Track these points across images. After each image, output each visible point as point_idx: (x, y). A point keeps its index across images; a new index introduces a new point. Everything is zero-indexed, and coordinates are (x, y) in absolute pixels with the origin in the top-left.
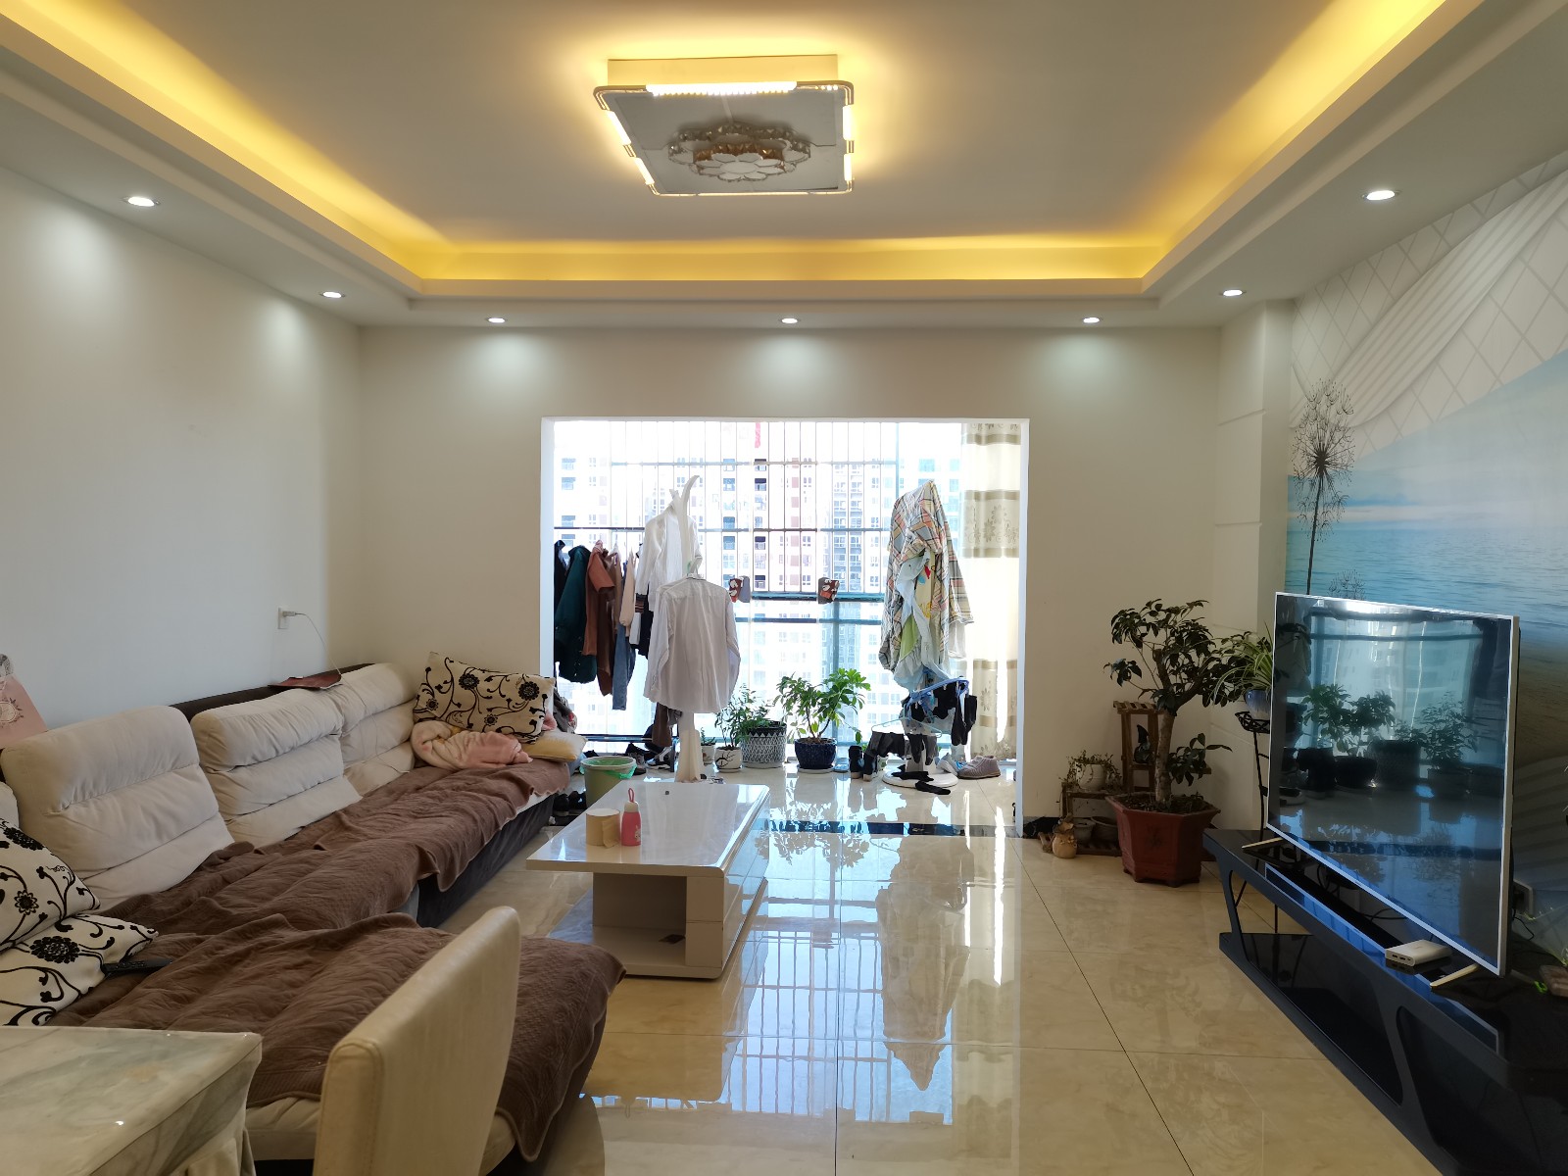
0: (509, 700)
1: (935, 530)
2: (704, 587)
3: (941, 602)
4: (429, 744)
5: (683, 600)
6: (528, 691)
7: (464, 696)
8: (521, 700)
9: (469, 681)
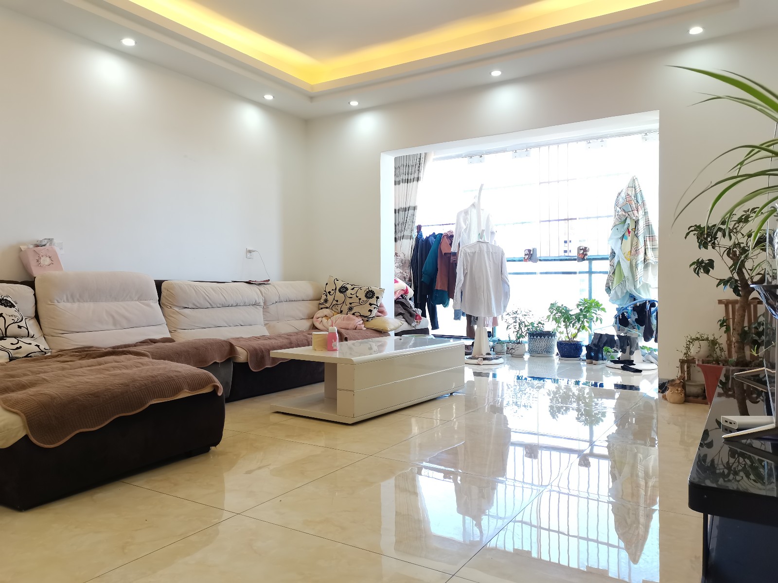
0: (360, 299)
2: (488, 247)
3: (637, 251)
4: (320, 319)
5: (474, 253)
6: (370, 295)
7: (340, 296)
8: (365, 299)
9: (343, 290)
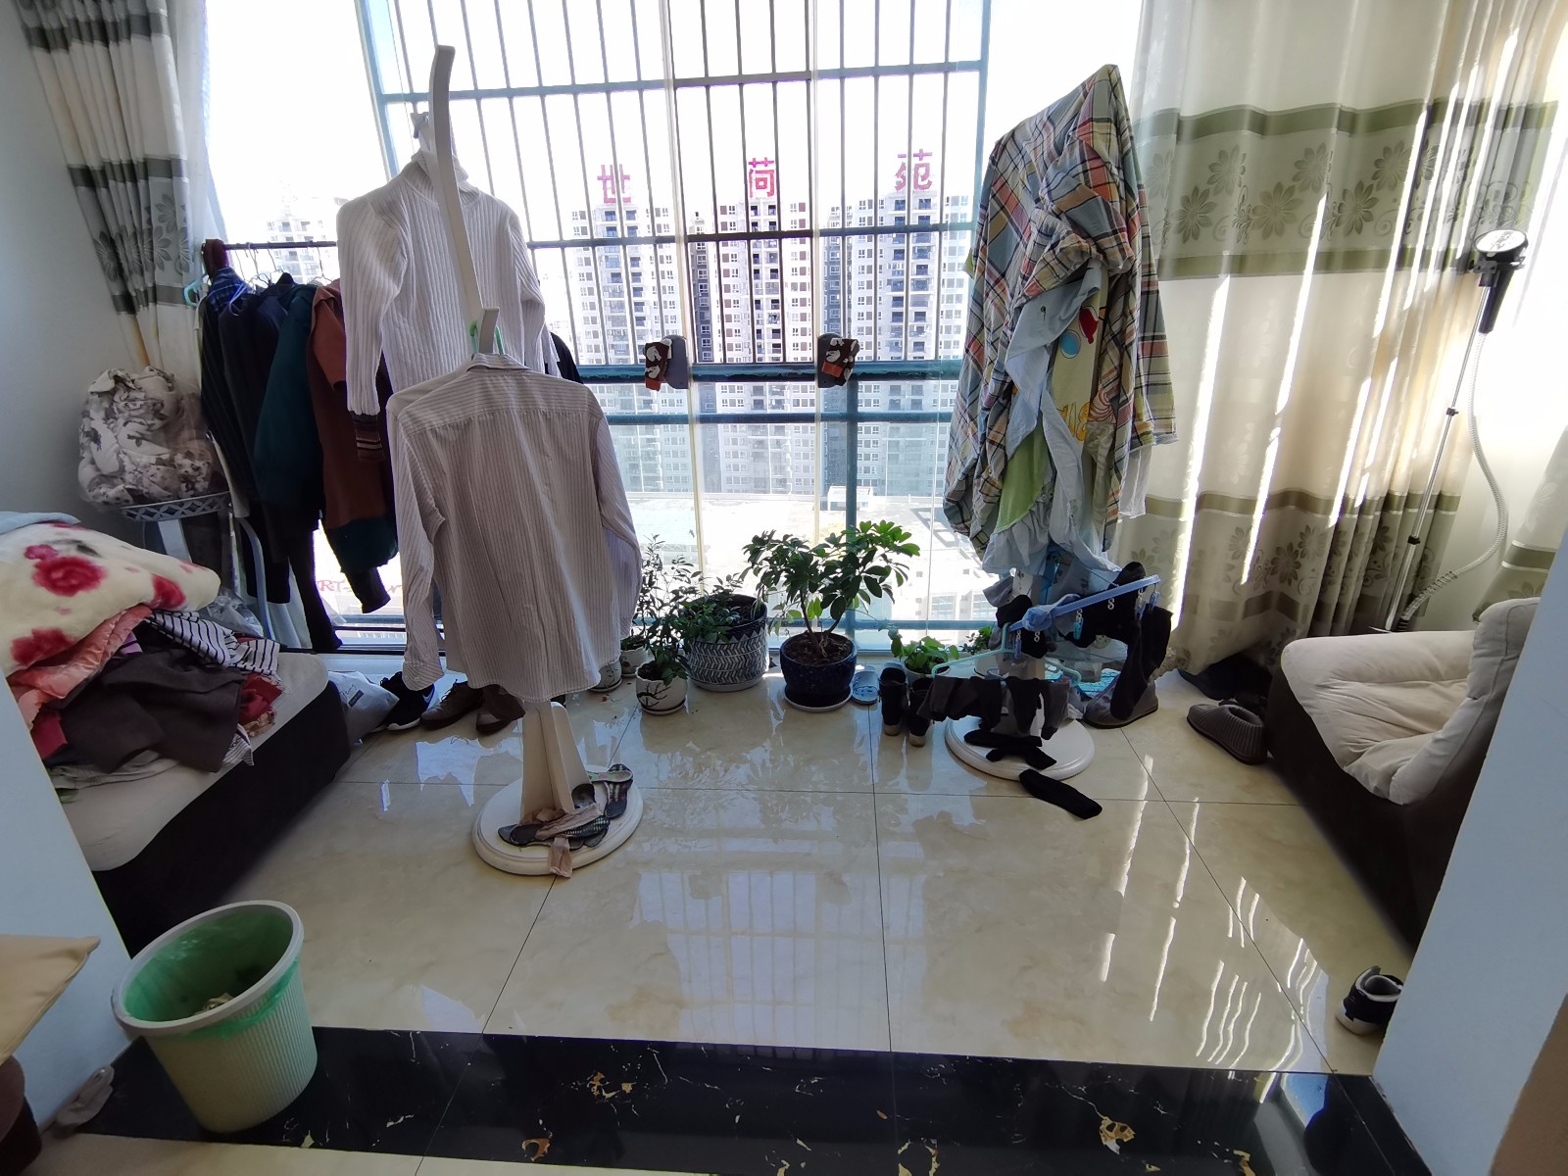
1: (1117, 206)
